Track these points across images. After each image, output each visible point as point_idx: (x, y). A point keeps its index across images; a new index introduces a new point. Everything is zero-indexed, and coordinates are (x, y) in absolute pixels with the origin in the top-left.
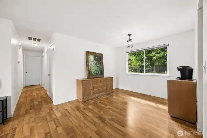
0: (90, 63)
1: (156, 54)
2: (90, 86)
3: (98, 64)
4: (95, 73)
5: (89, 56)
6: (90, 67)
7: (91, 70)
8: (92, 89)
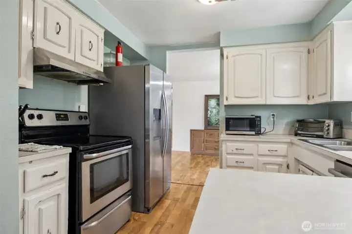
0: (210, 109)
2: (202, 137)
5: (209, 101)
6: (210, 115)
7: (210, 119)
8: (204, 142)
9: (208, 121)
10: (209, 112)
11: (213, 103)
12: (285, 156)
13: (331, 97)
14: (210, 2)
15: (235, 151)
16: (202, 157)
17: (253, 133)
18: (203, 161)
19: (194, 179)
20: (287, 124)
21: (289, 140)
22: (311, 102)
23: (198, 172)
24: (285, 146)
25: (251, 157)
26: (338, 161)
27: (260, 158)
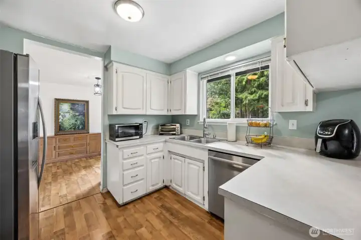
0: (62, 114)
1: (249, 95)
3: (78, 115)
4: (71, 128)
5: (60, 105)
6: (62, 120)
7: (62, 124)
8: (55, 149)
9: (60, 126)
10: (60, 117)
11: (65, 107)
12: (162, 151)
13: (185, 112)
14: (130, 18)
15: (131, 156)
16: (54, 165)
17: (138, 137)
18: (60, 170)
19: (66, 196)
20: (153, 128)
21: (164, 140)
22: (170, 114)
23: (63, 184)
24: (162, 144)
25: (143, 157)
26: (209, 150)
27: (148, 156)
